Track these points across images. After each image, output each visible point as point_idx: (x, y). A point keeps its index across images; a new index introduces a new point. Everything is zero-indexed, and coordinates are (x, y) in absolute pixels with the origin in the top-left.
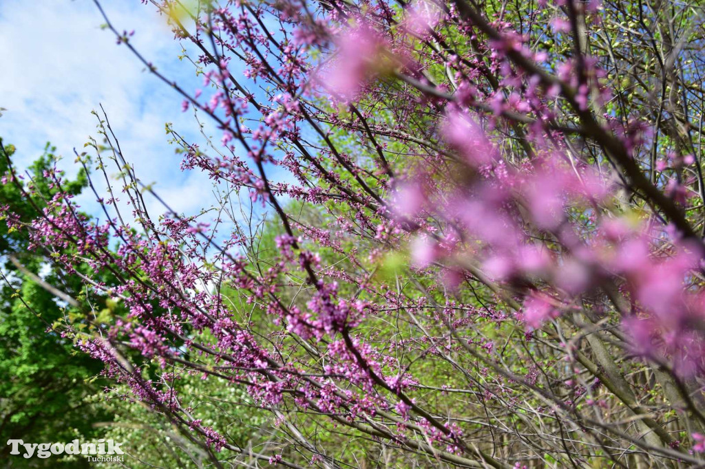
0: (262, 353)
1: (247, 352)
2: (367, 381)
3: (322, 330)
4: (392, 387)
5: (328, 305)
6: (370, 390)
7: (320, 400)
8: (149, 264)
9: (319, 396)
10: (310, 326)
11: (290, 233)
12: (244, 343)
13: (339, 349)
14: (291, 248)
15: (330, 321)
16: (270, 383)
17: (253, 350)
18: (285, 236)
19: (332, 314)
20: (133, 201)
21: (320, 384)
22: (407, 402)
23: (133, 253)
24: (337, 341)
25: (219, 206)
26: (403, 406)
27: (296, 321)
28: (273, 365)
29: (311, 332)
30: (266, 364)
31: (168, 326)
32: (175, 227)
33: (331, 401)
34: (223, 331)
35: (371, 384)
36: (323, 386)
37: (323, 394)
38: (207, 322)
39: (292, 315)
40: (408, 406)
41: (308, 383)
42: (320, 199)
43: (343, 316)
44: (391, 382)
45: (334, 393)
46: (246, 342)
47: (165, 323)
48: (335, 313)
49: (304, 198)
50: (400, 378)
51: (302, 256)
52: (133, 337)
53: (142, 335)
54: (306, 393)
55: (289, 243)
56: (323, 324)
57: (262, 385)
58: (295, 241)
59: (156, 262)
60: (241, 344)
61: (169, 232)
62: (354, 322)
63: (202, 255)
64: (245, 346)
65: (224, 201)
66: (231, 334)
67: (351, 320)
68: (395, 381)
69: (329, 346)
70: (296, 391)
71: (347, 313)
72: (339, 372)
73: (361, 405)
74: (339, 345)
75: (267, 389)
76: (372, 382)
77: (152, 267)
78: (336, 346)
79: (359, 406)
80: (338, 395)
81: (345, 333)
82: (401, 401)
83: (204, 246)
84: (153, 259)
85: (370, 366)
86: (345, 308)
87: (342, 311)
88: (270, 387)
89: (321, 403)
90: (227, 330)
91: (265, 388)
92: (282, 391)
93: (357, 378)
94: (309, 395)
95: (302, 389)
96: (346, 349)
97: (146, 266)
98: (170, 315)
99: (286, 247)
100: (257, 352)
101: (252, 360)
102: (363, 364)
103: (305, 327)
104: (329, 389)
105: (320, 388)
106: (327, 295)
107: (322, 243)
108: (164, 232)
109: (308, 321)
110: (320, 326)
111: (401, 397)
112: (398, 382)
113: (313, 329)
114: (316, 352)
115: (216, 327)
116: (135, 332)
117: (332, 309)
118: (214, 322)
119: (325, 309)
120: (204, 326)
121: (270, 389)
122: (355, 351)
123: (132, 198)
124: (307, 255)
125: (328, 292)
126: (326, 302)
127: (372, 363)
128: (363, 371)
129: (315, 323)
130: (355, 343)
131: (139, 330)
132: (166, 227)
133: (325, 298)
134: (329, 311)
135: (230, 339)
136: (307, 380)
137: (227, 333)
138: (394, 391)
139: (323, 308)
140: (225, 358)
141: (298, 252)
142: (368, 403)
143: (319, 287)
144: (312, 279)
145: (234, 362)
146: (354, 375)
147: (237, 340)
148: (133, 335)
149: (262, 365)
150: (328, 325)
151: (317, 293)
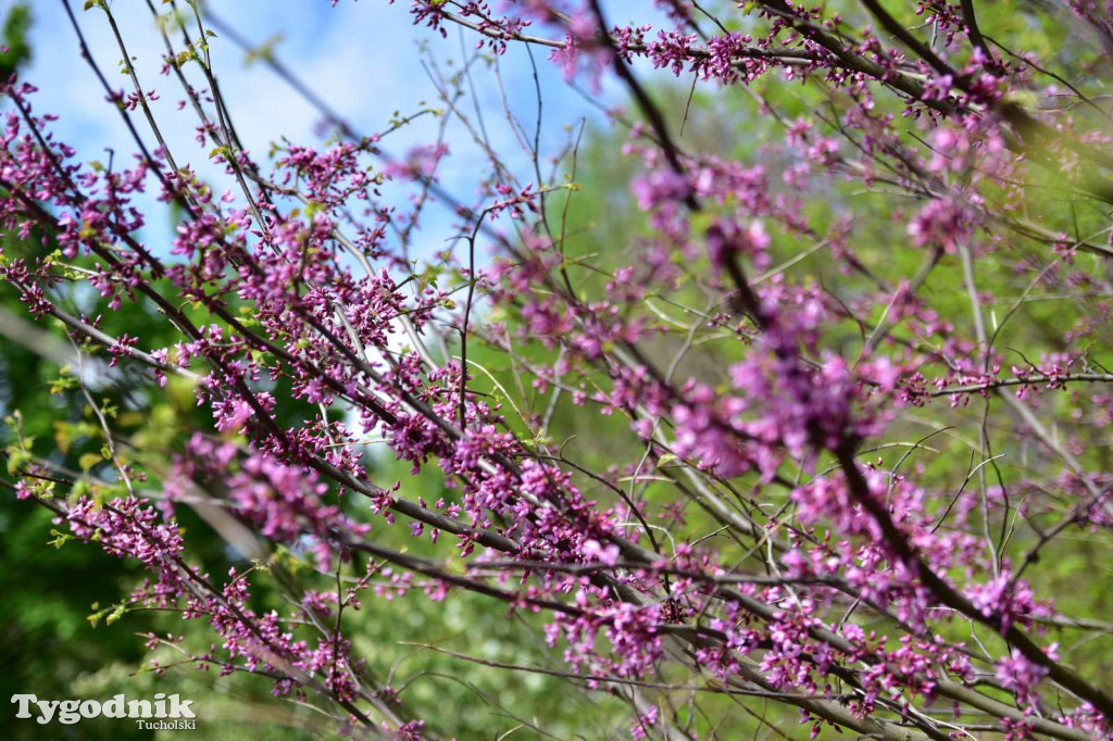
0: (597, 523)
1: (554, 521)
2: (912, 594)
3: (778, 445)
4: (987, 612)
5: (794, 374)
6: (921, 620)
7: (769, 656)
8: (264, 276)
9: (768, 644)
10: (743, 436)
11: (677, 168)
12: (543, 496)
13: (829, 502)
14: (683, 211)
15: (800, 422)
16: (626, 607)
17: (571, 513)
18: (661, 177)
19: (805, 398)
20: (195, 98)
21: (768, 608)
22: (1034, 654)
23: (216, 246)
24: (823, 476)
25: (441, 106)
26: (1020, 666)
27: (702, 421)
28: (631, 558)
29: (742, 456)
30: (614, 551)
31: (322, 453)
32: (320, 169)
33: (801, 658)
34: (482, 463)
35: (922, 603)
36: (777, 615)
37: (778, 635)
38: (435, 436)
39: (692, 406)
40: (1035, 668)
41: (734, 606)
42: (742, 67)
43: (839, 404)
44: (984, 597)
45: (812, 632)
46: (551, 492)
47: (310, 445)
48: (816, 395)
49: (696, 67)
50: (1011, 586)
51: (714, 232)
52: (240, 486)
53: (262, 477)
54: (730, 634)
55: (673, 195)
56: (780, 428)
57: (602, 613)
58: (693, 189)
59: (283, 269)
60: (533, 497)
61: (304, 187)
62: (869, 422)
63: (399, 252)
64: (547, 504)
65: (451, 92)
66: (506, 469)
67: (864, 416)
68: (996, 593)
69: (796, 495)
70: (701, 629)
71: (850, 395)
72: (826, 568)
73: (892, 667)
74: (828, 489)
75: (618, 624)
76: (926, 596)
77: (273, 285)
78: (819, 493)
79: (886, 672)
80: (822, 640)
81: (846, 454)
82: (1016, 653)
83: (402, 226)
84: (274, 263)
85: (918, 549)
86: (842, 381)
87: (836, 391)
88: (627, 618)
89: (773, 663)
90: (494, 459)
91: (610, 621)
92: (661, 631)
93: (881, 586)
94: (737, 639)
95: (715, 624)
96: (851, 502)
97: (256, 284)
98: (325, 422)
99: (666, 206)
100: (585, 519)
101: (564, 545)
102: (897, 544)
103: (729, 439)
104: (792, 623)
105: (770, 619)
106: (791, 343)
107: (745, 203)
108: (289, 186)
109: (737, 423)
110: (772, 435)
111: (1014, 639)
112: (1007, 595)
113: (751, 446)
114: (745, 524)
115: (461, 450)
116: (245, 471)
117: (803, 385)
118: (454, 437)
119: (788, 385)
120: (426, 450)
121: (626, 626)
122: (876, 507)
123: (190, 90)
124: (728, 231)
125: (792, 334)
126: (789, 364)
127: (924, 541)
128: (900, 566)
129: (753, 428)
130: (874, 482)
131: (252, 463)
132: (294, 171)
133: (782, 353)
134: (796, 389)
135: (506, 486)
136: (730, 597)
137: (493, 470)
138: (993, 622)
139: (779, 383)
140: (486, 541)
141: (701, 222)
142: (912, 661)
143: (766, 322)
144: (746, 301)
145: (514, 552)
146: (871, 580)
147: (525, 488)
148: (240, 478)
149: (603, 556)
150: (794, 430)
151: (762, 339)
